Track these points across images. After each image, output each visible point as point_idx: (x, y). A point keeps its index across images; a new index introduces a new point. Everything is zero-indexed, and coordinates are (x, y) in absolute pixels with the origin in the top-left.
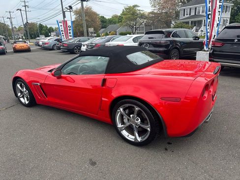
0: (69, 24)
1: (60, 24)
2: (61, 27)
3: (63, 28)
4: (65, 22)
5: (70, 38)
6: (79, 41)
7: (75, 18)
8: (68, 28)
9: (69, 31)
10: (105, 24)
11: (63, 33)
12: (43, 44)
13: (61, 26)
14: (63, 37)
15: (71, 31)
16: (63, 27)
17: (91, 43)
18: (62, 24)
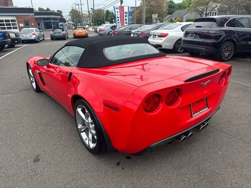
0: (126, 10)
1: (117, 10)
2: (117, 14)
3: (119, 15)
4: (122, 8)
5: (125, 24)
7: (141, 4)
8: (125, 15)
9: (125, 18)
11: (118, 20)
12: (99, 31)
13: (117, 12)
14: (118, 24)
15: (127, 18)
16: (119, 13)
17: (138, 31)
18: (118, 10)
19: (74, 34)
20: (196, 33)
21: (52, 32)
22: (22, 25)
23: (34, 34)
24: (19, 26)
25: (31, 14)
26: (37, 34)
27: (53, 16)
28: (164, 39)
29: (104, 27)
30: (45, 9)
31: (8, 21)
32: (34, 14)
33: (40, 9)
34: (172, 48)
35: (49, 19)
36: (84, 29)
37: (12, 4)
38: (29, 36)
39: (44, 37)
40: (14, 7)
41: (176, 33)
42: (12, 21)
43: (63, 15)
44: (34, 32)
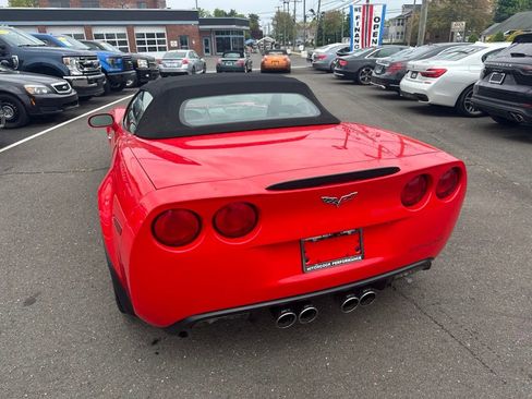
0: (378, 12)
1: (356, 14)
2: (355, 21)
3: (360, 24)
4: (368, 9)
6: (377, 55)
8: (374, 23)
9: (373, 31)
10: (510, 10)
11: (357, 36)
12: (315, 57)
13: (357, 18)
14: (354, 44)
15: (378, 30)
16: (360, 21)
17: (386, 62)
18: (360, 14)
19: (263, 64)
20: (508, 72)
21: (220, 59)
22: (174, 43)
23: (186, 62)
24: (169, 45)
25: (193, 23)
26: (193, 61)
27: (234, 26)
28: (433, 81)
29: (327, 49)
30: (228, 11)
31: (152, 35)
32: (197, 22)
33: (217, 12)
34: (452, 103)
35: (228, 32)
36: (285, 53)
37: (164, 4)
38: (176, 65)
39: (205, 68)
40: (165, 9)
41: (467, 68)
42: (159, 35)
43: (260, 23)
44: (187, 58)
